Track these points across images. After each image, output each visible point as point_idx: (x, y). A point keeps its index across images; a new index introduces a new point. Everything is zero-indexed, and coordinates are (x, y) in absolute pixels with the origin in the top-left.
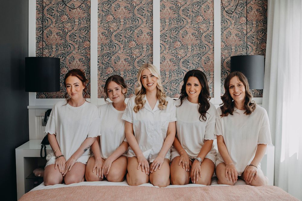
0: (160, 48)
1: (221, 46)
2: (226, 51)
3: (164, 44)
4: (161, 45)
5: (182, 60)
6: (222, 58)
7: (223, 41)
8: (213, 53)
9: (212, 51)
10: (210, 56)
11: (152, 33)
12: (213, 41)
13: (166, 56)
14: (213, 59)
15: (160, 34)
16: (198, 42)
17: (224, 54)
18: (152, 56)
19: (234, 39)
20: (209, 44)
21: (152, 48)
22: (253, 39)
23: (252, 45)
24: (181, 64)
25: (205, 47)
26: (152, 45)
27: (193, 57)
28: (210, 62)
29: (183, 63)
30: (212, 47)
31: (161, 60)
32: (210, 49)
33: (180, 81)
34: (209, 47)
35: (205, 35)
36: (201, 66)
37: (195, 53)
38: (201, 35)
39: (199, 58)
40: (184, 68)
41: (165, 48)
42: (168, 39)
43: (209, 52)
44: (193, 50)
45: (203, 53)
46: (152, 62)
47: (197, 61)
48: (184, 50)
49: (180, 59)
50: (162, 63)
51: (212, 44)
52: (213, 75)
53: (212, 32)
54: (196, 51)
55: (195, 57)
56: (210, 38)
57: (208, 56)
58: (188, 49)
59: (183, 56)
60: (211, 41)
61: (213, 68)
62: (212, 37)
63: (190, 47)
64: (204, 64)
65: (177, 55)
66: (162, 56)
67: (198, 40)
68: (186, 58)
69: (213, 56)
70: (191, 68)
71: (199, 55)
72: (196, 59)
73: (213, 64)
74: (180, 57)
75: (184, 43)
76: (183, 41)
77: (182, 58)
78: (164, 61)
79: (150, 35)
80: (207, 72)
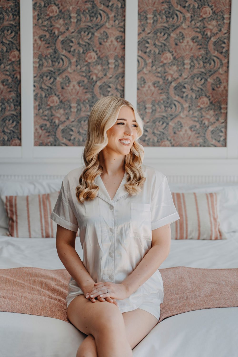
0: (136, 63)
3: (145, 56)
4: (139, 58)
5: (174, 84)
8: (227, 72)
9: (225, 68)
10: (222, 77)
11: (123, 38)
12: (228, 51)
13: (146, 77)
14: (227, 81)
15: (138, 39)
16: (203, 52)
18: (123, 77)
20: (221, 56)
21: (124, 63)
24: (172, 91)
25: (214, 61)
26: (123, 58)
27: (192, 78)
28: (222, 86)
29: (176, 88)
30: (226, 61)
31: (138, 84)
32: (222, 64)
33: (169, 119)
34: (221, 61)
35: (214, 40)
36: (205, 93)
37: (196, 71)
38: (208, 40)
39: (203, 81)
40: (177, 98)
41: (146, 64)
42: (150, 47)
43: (220, 70)
44: (192, 67)
45: (210, 71)
46: (124, 87)
47: (199, 85)
48: (178, 67)
49: (171, 83)
50: (140, 88)
51: (227, 55)
52: (227, 108)
53: (226, 35)
54: (198, 68)
55: (196, 79)
56: (223, 45)
57: (219, 76)
58: (184, 64)
59: (176, 77)
60: (224, 50)
61: (227, 96)
62: (226, 43)
63: (187, 61)
64: (211, 90)
65: (166, 76)
66: (140, 77)
67: (201, 50)
68: (180, 80)
69: (228, 76)
70: (189, 96)
71: (203, 76)
72: (197, 82)
73: (227, 91)
74: (170, 79)
75: (178, 55)
76: (176, 52)
77: (173, 80)
78: (143, 85)
79: (120, 41)
80: (216, 104)
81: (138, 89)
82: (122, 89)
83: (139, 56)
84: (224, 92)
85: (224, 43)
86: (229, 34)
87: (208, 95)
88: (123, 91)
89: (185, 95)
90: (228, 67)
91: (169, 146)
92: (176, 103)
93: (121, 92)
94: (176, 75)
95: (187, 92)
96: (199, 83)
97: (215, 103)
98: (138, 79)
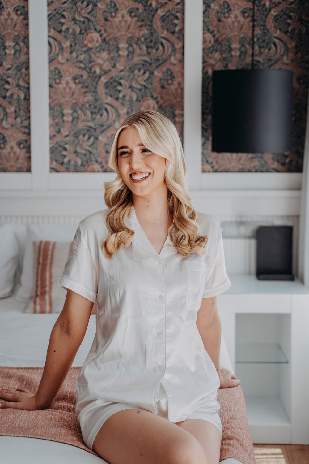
0: (46, 46)
1: (204, 41)
2: (217, 55)
3: (60, 37)
4: (51, 40)
5: (104, 80)
6: (207, 72)
7: (208, 30)
8: (182, 61)
9: (178, 56)
10: (176, 69)
11: (26, 9)
12: (182, 30)
13: (63, 68)
14: (183, 75)
15: (48, 11)
16: (145, 31)
17: (212, 62)
18: (27, 68)
19: (239, 22)
20: (173, 38)
21: (28, 48)
22: (289, 21)
23: (285, 38)
24: (101, 89)
25: (162, 44)
26: (26, 39)
27: (132, 70)
28: (176, 83)
29: (107, 85)
30: (180, 44)
31: (50, 78)
32: (174, 50)
33: (98, 131)
34: (173, 45)
35: (162, 14)
36: (151, 93)
37: (136, 59)
38: (152, 13)
39: (147, 74)
40: (109, 100)
41: (62, 49)
42: (67, 24)
43: (172, 59)
44: (131, 53)
45: (158, 60)
46: (29, 84)
47: (141, 80)
48: (109, 54)
49: (100, 77)
50: (54, 85)
51: (181, 36)
52: (182, 115)
53: (179, 6)
54: (139, 55)
55: (136, 72)
56: (176, 21)
57: (171, 67)
58: (118, 49)
59: (107, 69)
60: (177, 29)
61: (182, 98)
62: (180, 18)
63: (123, 45)
64: (159, 89)
65: (92, 67)
66: (52, 68)
67: (143, 28)
68: (114, 73)
69: (183, 67)
70: (127, 98)
71: (146, 66)
72: (138, 76)
73: (182, 89)
74: (98, 71)
75: (109, 35)
76: (105, 30)
77: (103, 73)
78: (58, 81)
79: (21, 14)
80: (167, 109)
81: (50, 86)
82: (26, 85)
83: (49, 36)
84: (179, 91)
85: (177, 18)
86: (184, 4)
87: (155, 95)
88: (28, 89)
89: (121, 95)
90: (183, 54)
91: (99, 172)
92: (108, 107)
93: (25, 90)
94: (107, 66)
95: (124, 91)
96: (141, 78)
97: (166, 107)
98: (50, 71)
